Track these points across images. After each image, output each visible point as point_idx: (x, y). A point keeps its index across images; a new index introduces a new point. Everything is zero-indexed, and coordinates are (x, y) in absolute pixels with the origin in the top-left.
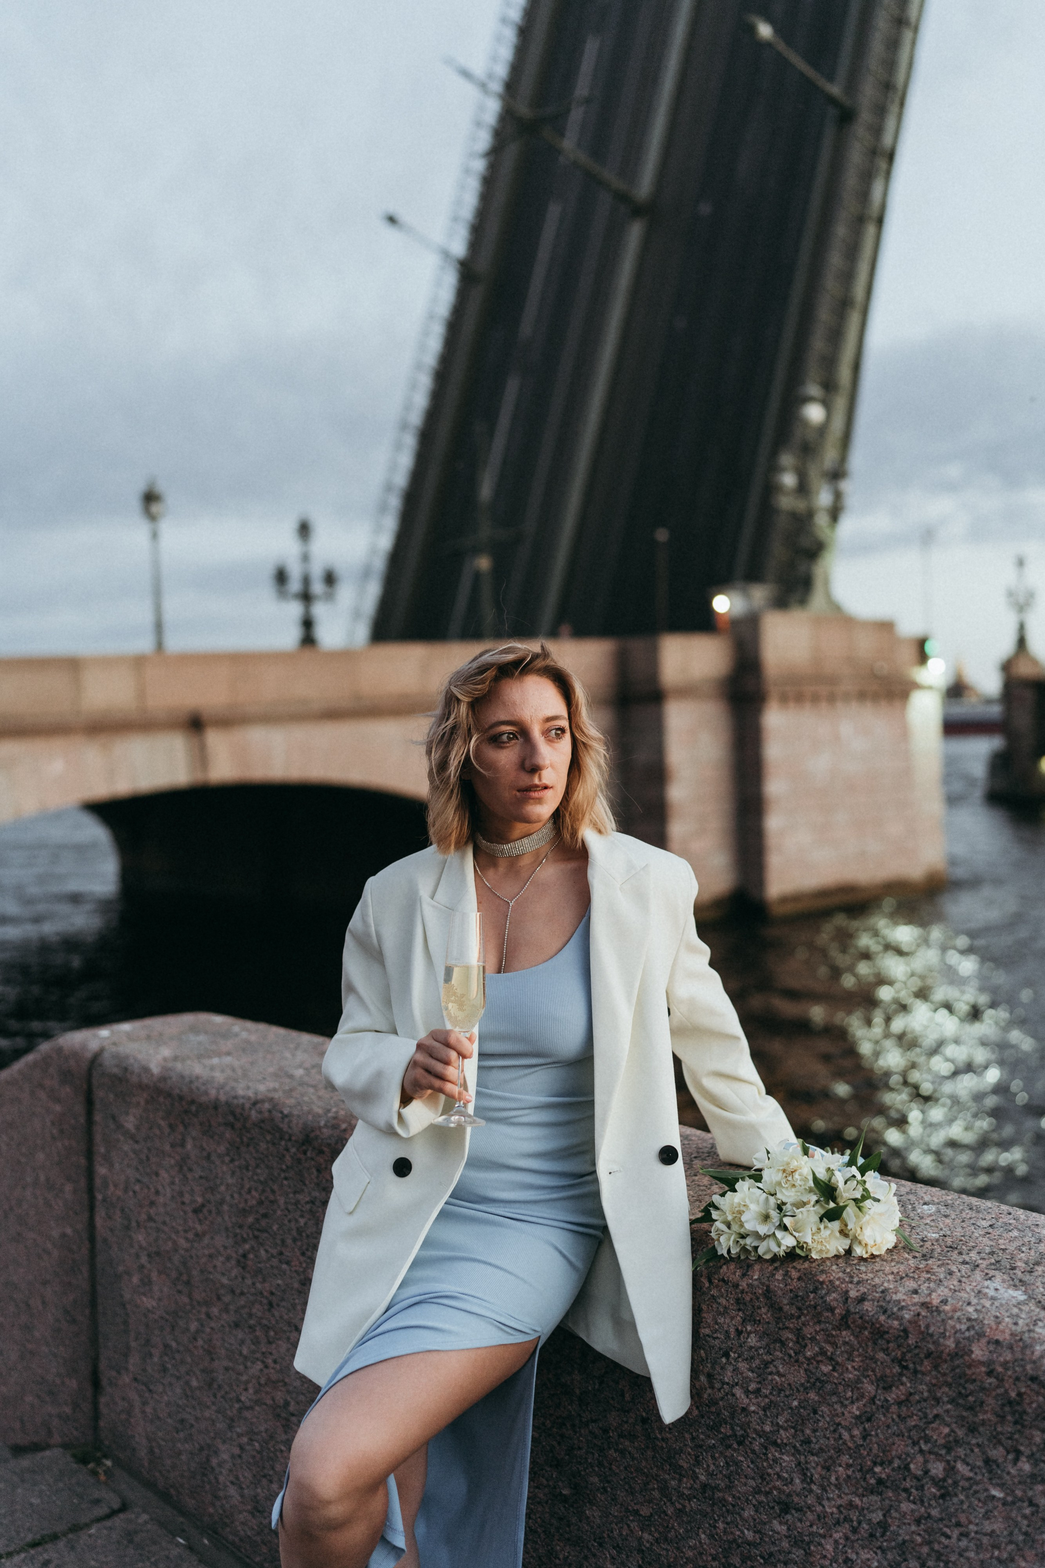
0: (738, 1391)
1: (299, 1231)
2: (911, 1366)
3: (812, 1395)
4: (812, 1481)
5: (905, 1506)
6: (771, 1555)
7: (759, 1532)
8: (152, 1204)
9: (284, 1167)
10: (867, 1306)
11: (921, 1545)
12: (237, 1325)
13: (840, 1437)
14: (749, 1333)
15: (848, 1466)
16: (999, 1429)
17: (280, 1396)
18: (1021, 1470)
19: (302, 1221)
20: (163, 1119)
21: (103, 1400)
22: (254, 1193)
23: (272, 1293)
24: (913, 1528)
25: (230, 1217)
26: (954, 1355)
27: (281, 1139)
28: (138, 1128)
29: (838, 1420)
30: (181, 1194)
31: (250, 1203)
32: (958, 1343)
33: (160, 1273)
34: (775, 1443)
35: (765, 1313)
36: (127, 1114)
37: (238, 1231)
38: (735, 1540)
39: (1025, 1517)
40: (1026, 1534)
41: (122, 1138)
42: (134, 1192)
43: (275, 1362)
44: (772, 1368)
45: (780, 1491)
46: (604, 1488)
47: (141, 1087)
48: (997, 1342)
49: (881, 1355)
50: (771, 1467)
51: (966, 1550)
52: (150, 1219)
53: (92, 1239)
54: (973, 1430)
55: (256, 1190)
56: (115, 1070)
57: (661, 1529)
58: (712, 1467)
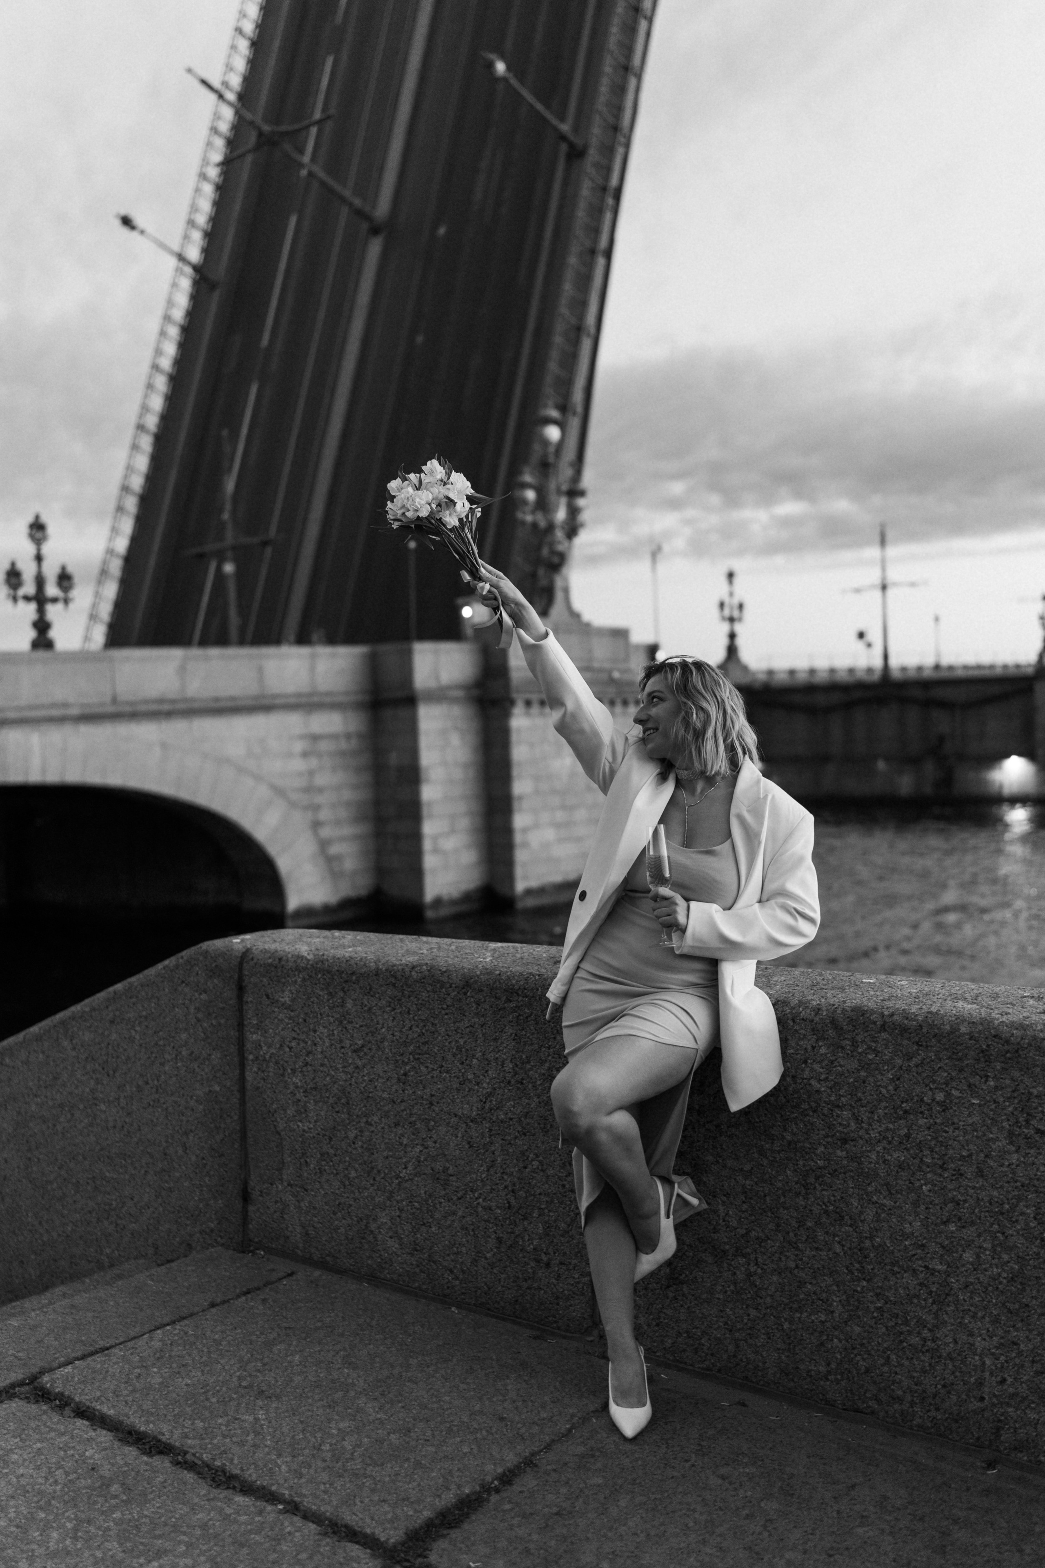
0: (813, 1082)
1: (459, 1049)
2: (924, 1044)
3: (863, 1074)
4: (862, 1122)
5: (921, 1122)
6: (836, 1170)
7: (828, 1160)
8: (309, 1053)
9: (445, 1006)
10: (895, 1017)
11: (930, 1141)
12: (397, 1125)
13: (880, 1093)
14: (820, 1047)
15: (886, 1108)
16: (976, 1067)
17: (438, 1166)
18: (989, 1085)
19: (461, 1042)
20: (322, 989)
21: (251, 1208)
22: (414, 1029)
23: (432, 1095)
24: (926, 1132)
25: (391, 1050)
26: (950, 1033)
27: (442, 987)
28: (293, 1000)
29: (879, 1083)
30: (341, 1041)
31: (410, 1037)
32: (951, 1026)
33: (316, 1102)
34: (838, 1106)
35: (831, 1033)
36: (283, 991)
37: (398, 1058)
38: (811, 1169)
39: (991, 1110)
40: (993, 1119)
41: (276, 1010)
42: (291, 1048)
43: (435, 1142)
44: (836, 1063)
45: (841, 1132)
46: (717, 1162)
47: (298, 969)
48: (973, 1023)
49: (905, 1042)
50: (835, 1120)
51: (958, 1136)
52: (306, 1064)
53: (243, 1090)
54: (961, 1070)
55: (417, 1026)
56: (270, 961)
57: (759, 1175)
58: (795, 1130)
